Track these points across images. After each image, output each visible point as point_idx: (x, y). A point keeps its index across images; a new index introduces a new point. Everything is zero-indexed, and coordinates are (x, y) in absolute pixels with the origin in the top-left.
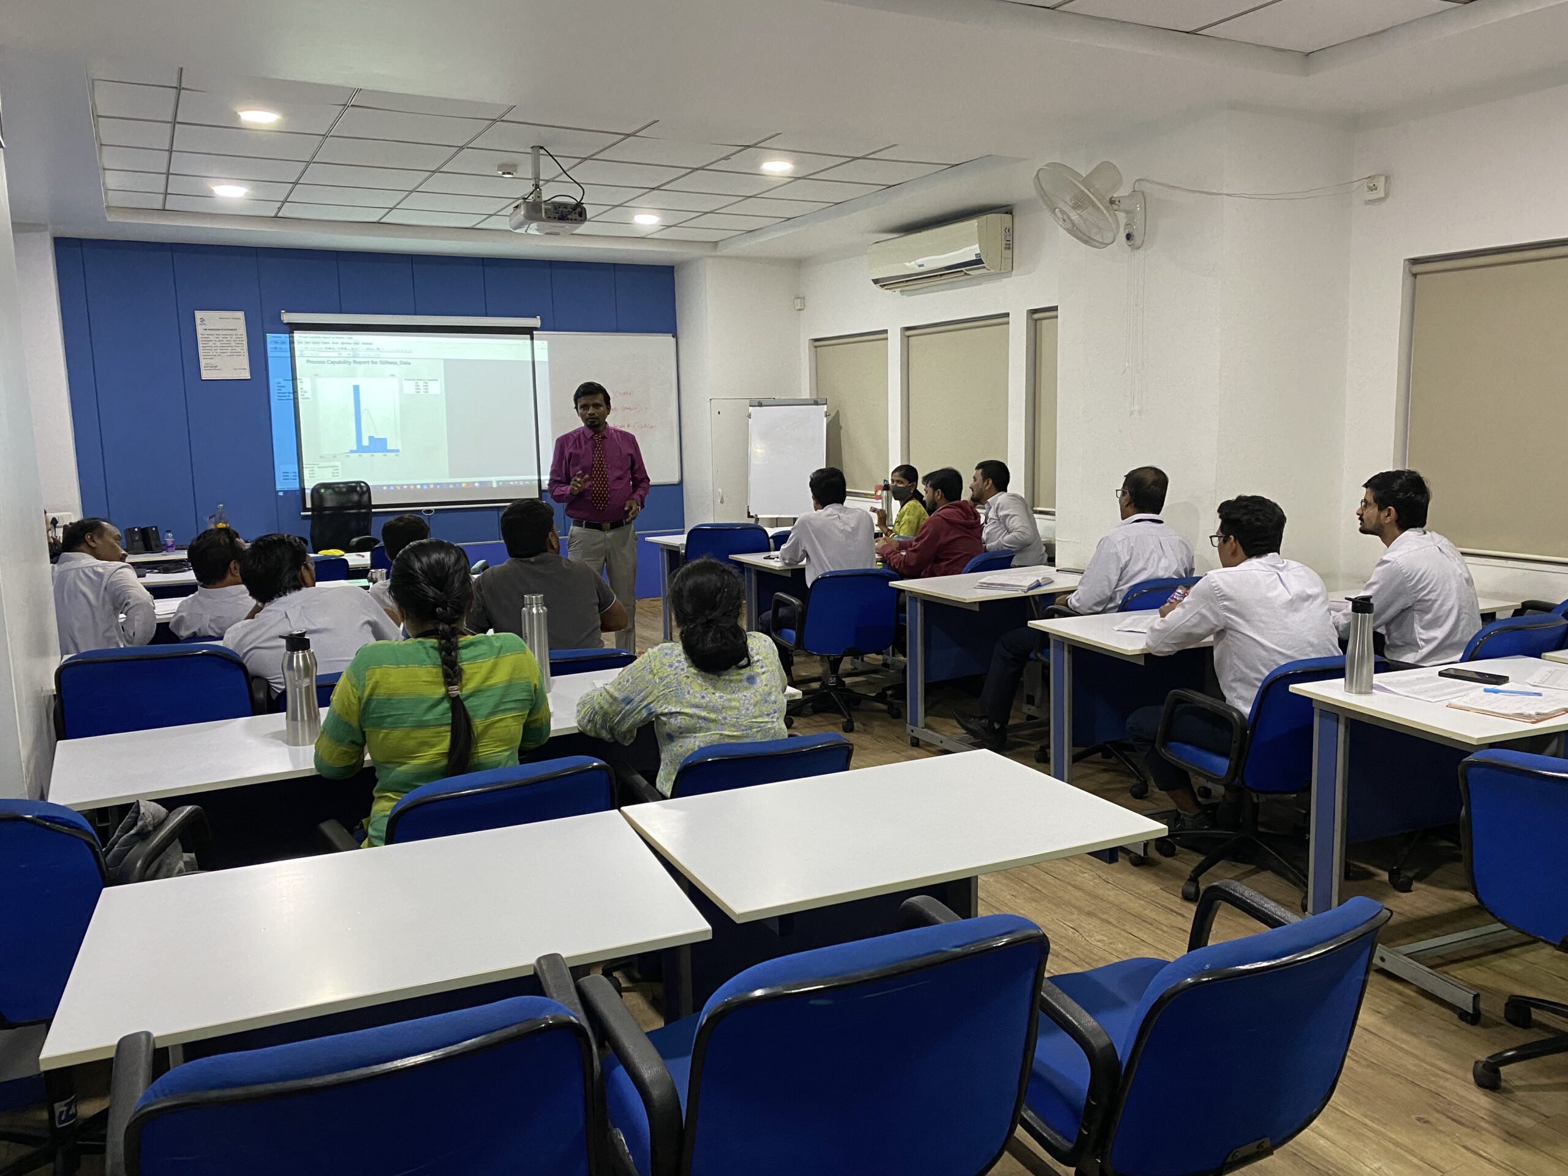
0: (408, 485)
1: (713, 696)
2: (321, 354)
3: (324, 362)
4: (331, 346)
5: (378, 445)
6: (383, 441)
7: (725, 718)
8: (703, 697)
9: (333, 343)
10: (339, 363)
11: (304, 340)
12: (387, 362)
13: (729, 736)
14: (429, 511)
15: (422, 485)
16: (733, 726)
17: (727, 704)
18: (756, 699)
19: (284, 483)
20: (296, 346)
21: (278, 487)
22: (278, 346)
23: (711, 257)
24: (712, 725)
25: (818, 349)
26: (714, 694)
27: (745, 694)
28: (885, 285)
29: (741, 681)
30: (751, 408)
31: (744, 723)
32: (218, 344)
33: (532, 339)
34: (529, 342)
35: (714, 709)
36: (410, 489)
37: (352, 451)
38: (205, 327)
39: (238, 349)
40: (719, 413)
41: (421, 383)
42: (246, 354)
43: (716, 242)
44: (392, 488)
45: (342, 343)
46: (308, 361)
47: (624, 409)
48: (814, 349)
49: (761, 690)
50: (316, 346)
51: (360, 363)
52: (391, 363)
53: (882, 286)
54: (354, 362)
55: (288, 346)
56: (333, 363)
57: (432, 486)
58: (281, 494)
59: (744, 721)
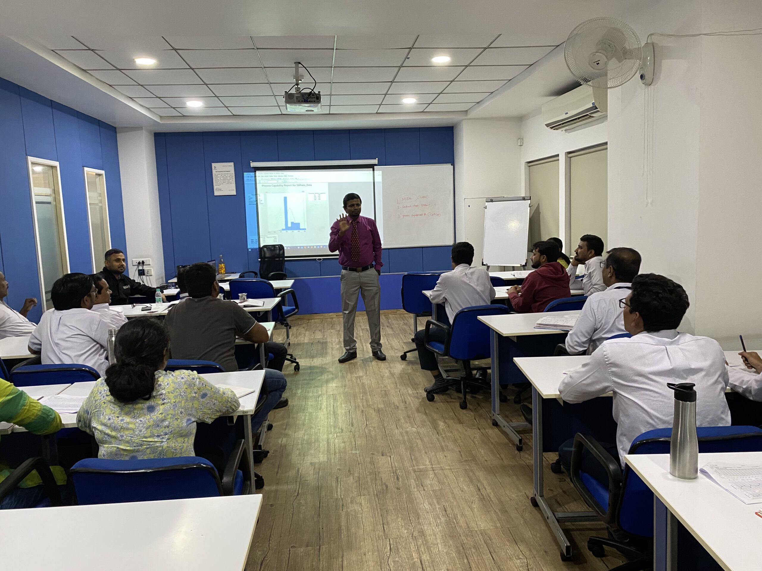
0: (310, 246)
1: (117, 419)
2: (269, 182)
3: (270, 186)
4: (273, 178)
5: (296, 226)
6: (298, 224)
7: (122, 436)
8: (109, 419)
9: (275, 176)
10: (277, 186)
11: (261, 175)
12: (300, 185)
13: (123, 449)
14: (320, 259)
15: (317, 246)
16: (128, 442)
17: (125, 426)
18: (149, 424)
19: (252, 245)
20: (257, 178)
21: (249, 247)
22: (249, 178)
23: (465, 119)
24: (113, 440)
25: (531, 167)
26: (118, 417)
27: (142, 419)
28: (553, 127)
29: (143, 409)
30: (486, 203)
31: (136, 441)
32: (222, 178)
33: (374, 170)
34: (372, 172)
35: (115, 429)
36: (311, 248)
37: (283, 230)
38: (216, 171)
39: (231, 181)
40: (469, 206)
41: (317, 195)
42: (234, 183)
43: (467, 111)
44: (302, 248)
45: (279, 176)
46: (263, 186)
47: (422, 205)
48: (528, 168)
49: (155, 417)
50: (267, 178)
51: (287, 186)
52: (302, 185)
53: (551, 128)
54: (285, 185)
55: (254, 178)
56: (274, 186)
57: (321, 247)
58: (250, 250)
59: (136, 440)
